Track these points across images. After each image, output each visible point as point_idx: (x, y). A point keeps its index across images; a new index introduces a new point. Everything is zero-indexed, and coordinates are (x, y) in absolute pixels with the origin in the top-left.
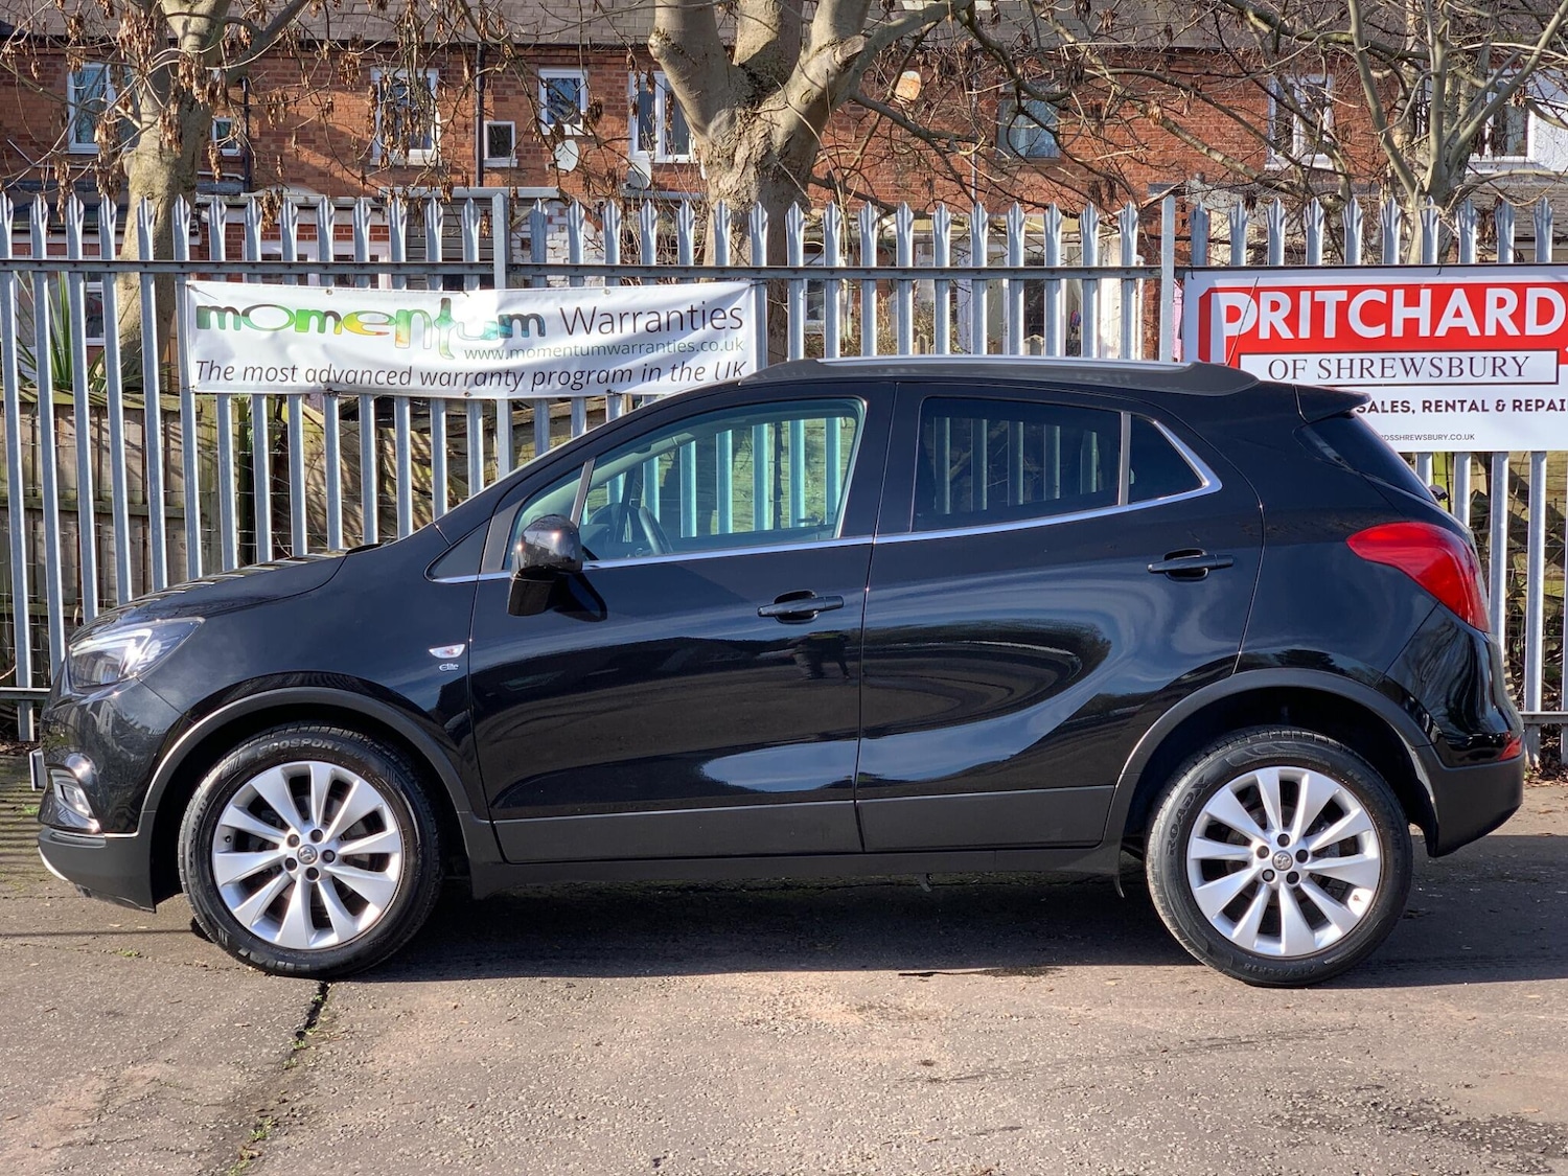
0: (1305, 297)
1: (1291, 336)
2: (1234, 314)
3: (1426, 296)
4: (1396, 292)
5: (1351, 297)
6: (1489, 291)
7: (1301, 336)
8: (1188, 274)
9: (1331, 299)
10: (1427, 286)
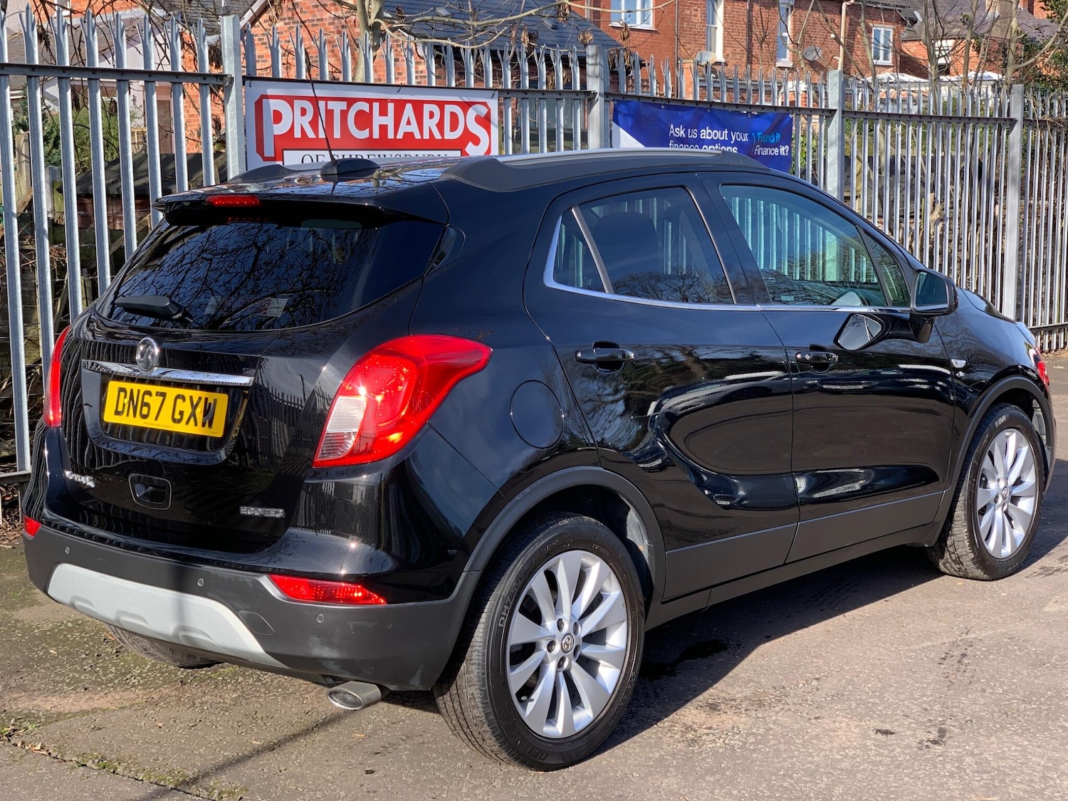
0: (322, 104)
1: (314, 137)
2: (278, 117)
3: (391, 106)
4: (374, 104)
5: (349, 106)
6: (426, 106)
7: (320, 137)
9: (337, 107)
10: (392, 101)
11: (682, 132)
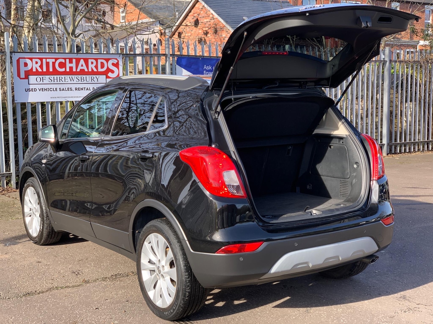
8: (13, 54)
11: (210, 68)
